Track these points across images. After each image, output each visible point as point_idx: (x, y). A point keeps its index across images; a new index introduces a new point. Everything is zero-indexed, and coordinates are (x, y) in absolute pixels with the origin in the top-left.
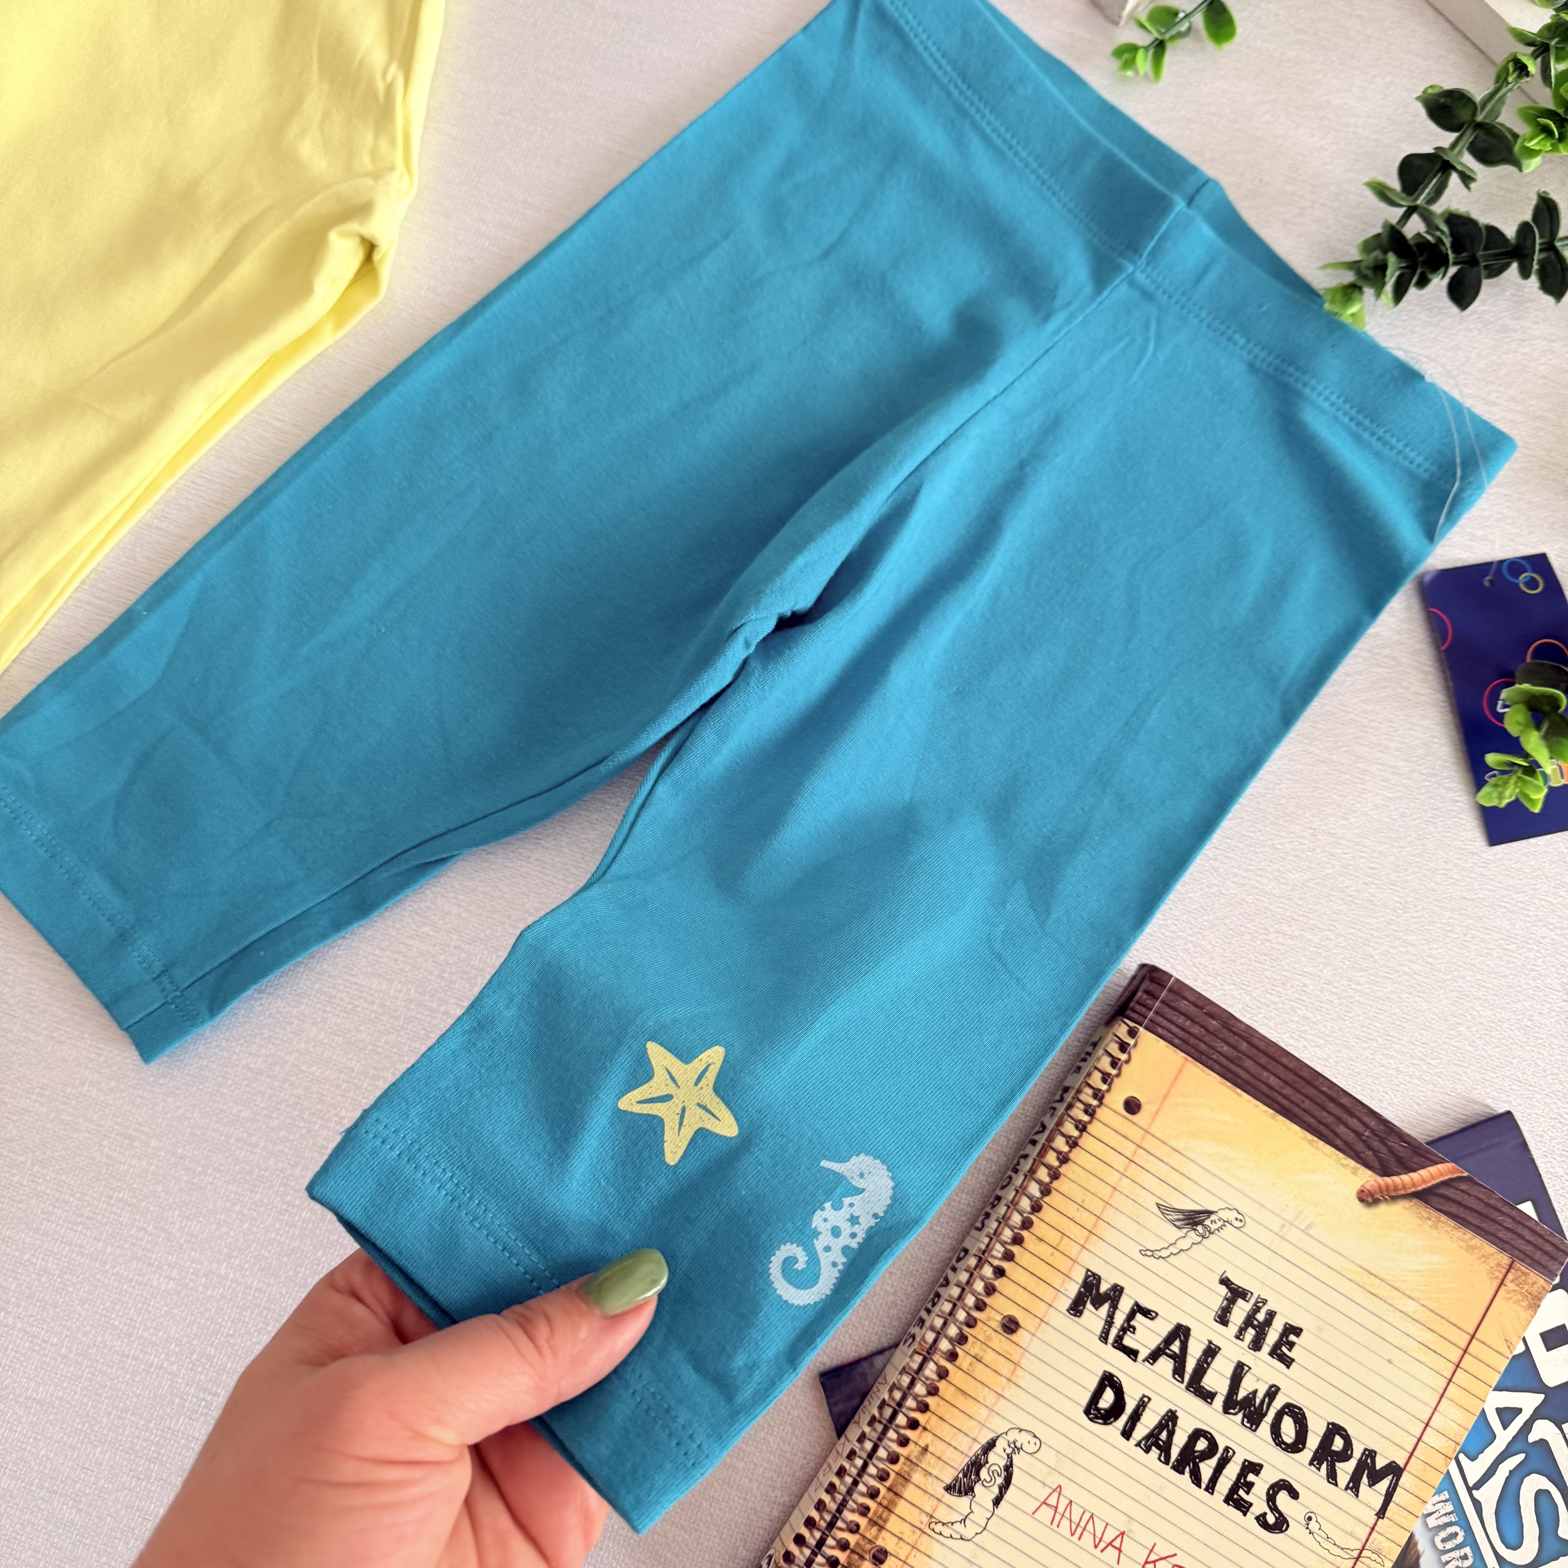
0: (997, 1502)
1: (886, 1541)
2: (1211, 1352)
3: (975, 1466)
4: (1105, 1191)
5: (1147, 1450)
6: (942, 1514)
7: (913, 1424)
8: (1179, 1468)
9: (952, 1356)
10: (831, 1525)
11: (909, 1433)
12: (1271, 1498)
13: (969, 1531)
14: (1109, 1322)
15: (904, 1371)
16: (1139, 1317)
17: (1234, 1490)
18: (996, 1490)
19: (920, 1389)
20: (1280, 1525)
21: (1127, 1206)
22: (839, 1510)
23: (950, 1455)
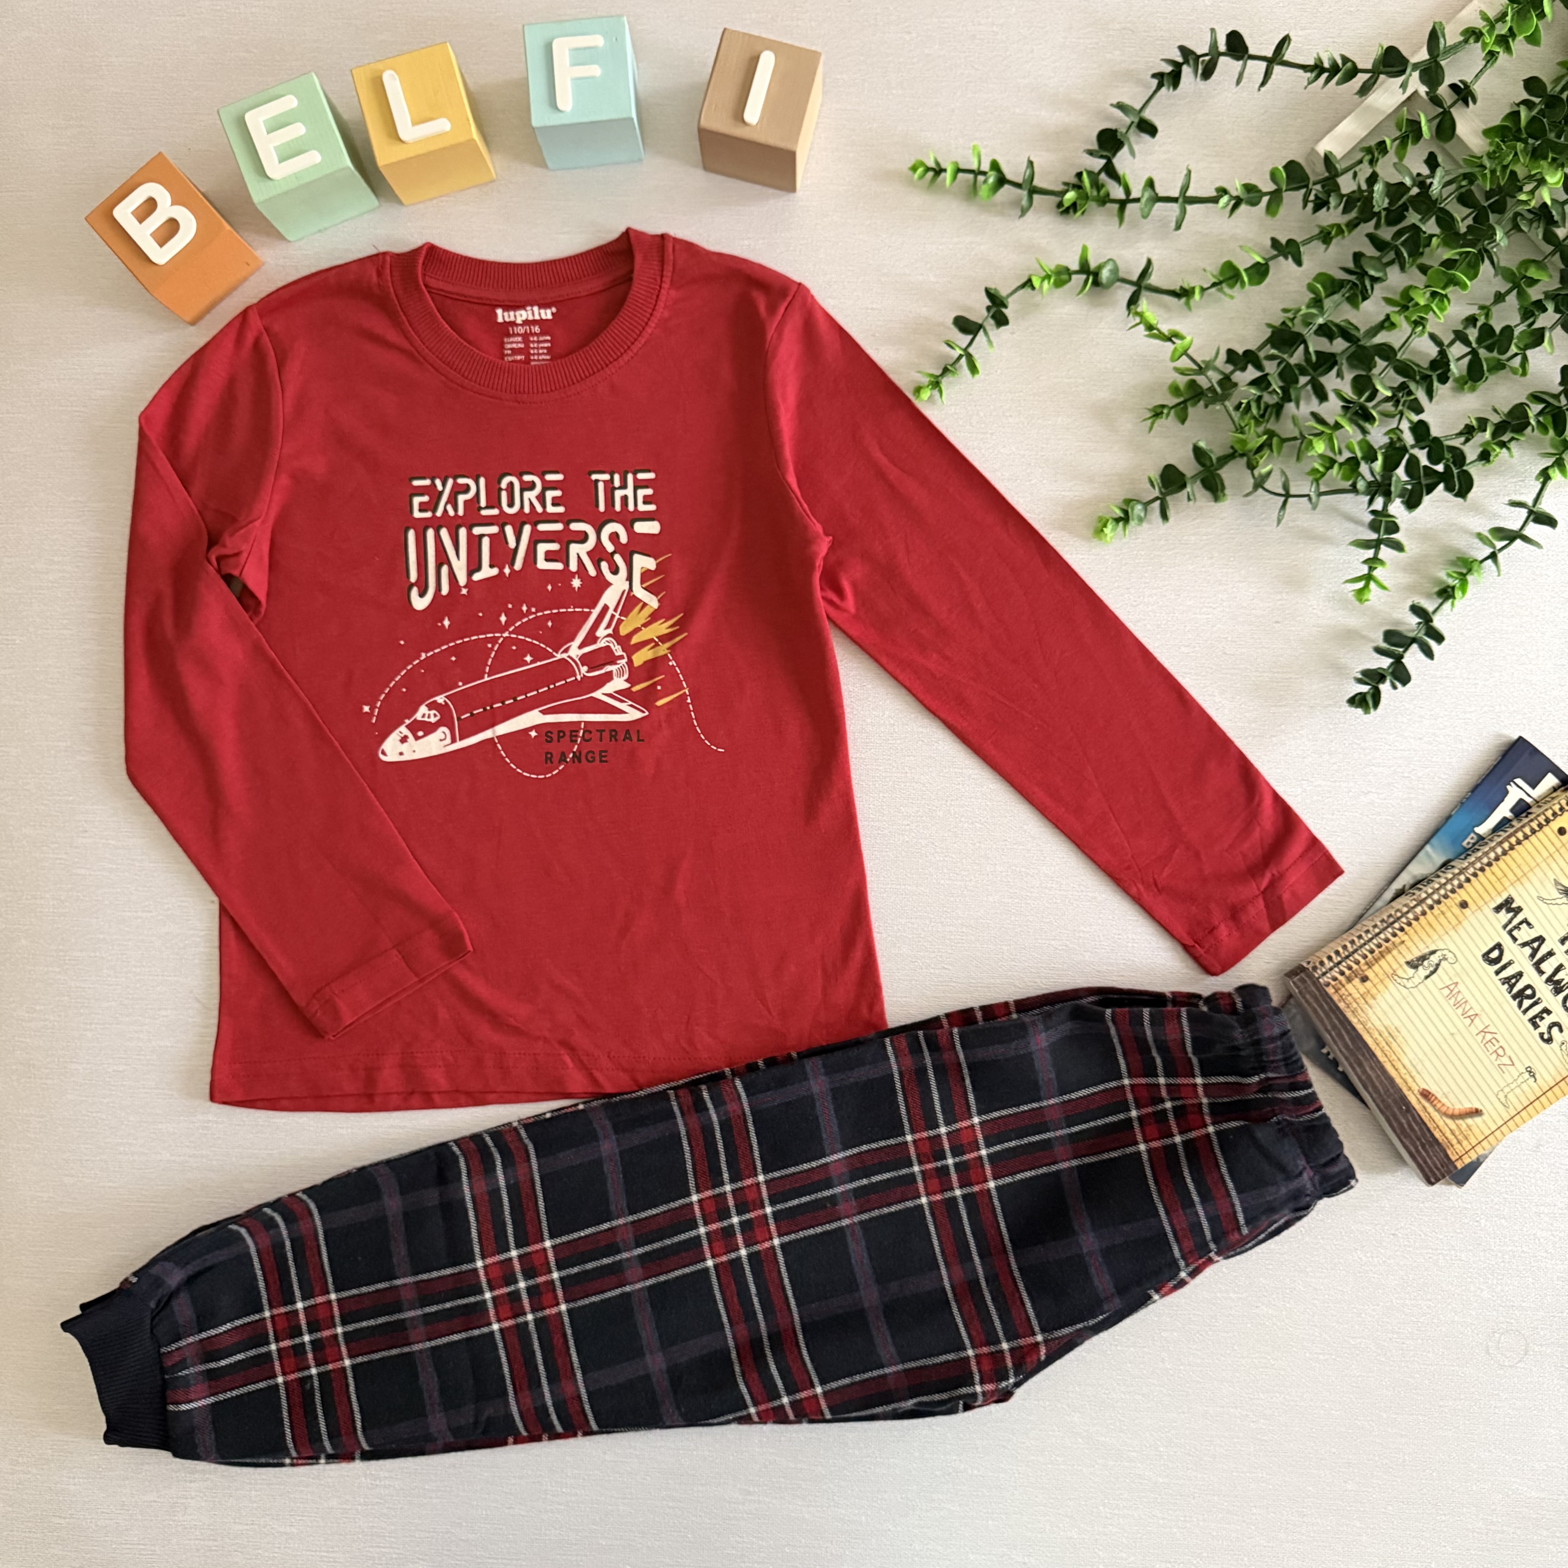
0: (1427, 977)
1: (1370, 973)
2: (1551, 954)
3: (1423, 958)
4: (1533, 864)
5: (1503, 984)
6: (1400, 972)
7: (1402, 929)
8: (1514, 997)
9: (1431, 907)
10: (1347, 957)
11: (1398, 932)
12: (1550, 1028)
13: (1409, 984)
14: (1510, 922)
15: (1406, 905)
16: (1524, 925)
17: (1535, 1017)
18: (1428, 972)
19: (1411, 916)
20: (1549, 1040)
21: (1540, 874)
22: (1353, 953)
23: (1413, 948)
